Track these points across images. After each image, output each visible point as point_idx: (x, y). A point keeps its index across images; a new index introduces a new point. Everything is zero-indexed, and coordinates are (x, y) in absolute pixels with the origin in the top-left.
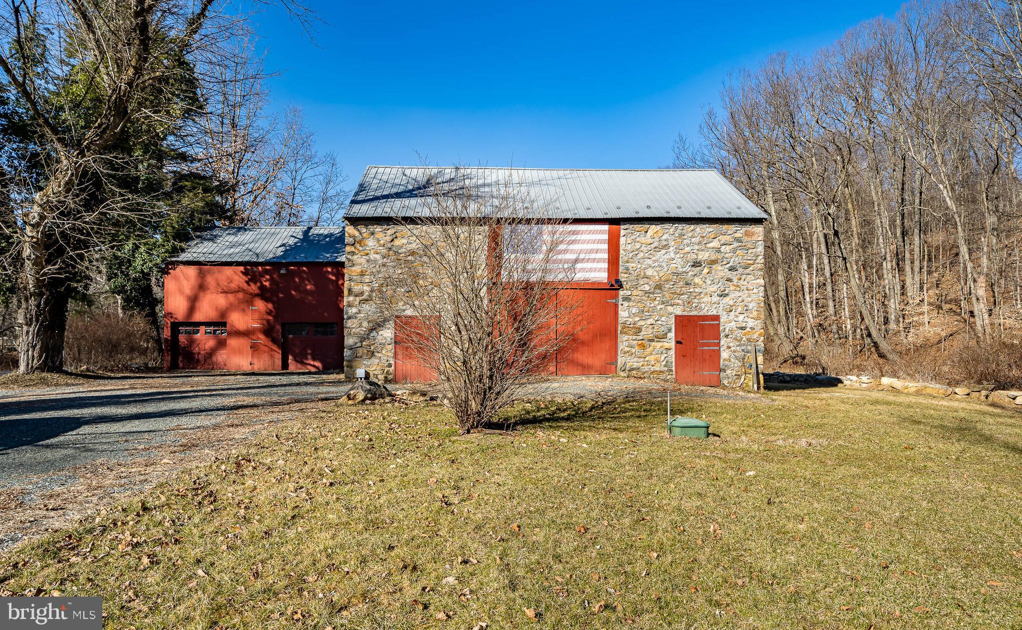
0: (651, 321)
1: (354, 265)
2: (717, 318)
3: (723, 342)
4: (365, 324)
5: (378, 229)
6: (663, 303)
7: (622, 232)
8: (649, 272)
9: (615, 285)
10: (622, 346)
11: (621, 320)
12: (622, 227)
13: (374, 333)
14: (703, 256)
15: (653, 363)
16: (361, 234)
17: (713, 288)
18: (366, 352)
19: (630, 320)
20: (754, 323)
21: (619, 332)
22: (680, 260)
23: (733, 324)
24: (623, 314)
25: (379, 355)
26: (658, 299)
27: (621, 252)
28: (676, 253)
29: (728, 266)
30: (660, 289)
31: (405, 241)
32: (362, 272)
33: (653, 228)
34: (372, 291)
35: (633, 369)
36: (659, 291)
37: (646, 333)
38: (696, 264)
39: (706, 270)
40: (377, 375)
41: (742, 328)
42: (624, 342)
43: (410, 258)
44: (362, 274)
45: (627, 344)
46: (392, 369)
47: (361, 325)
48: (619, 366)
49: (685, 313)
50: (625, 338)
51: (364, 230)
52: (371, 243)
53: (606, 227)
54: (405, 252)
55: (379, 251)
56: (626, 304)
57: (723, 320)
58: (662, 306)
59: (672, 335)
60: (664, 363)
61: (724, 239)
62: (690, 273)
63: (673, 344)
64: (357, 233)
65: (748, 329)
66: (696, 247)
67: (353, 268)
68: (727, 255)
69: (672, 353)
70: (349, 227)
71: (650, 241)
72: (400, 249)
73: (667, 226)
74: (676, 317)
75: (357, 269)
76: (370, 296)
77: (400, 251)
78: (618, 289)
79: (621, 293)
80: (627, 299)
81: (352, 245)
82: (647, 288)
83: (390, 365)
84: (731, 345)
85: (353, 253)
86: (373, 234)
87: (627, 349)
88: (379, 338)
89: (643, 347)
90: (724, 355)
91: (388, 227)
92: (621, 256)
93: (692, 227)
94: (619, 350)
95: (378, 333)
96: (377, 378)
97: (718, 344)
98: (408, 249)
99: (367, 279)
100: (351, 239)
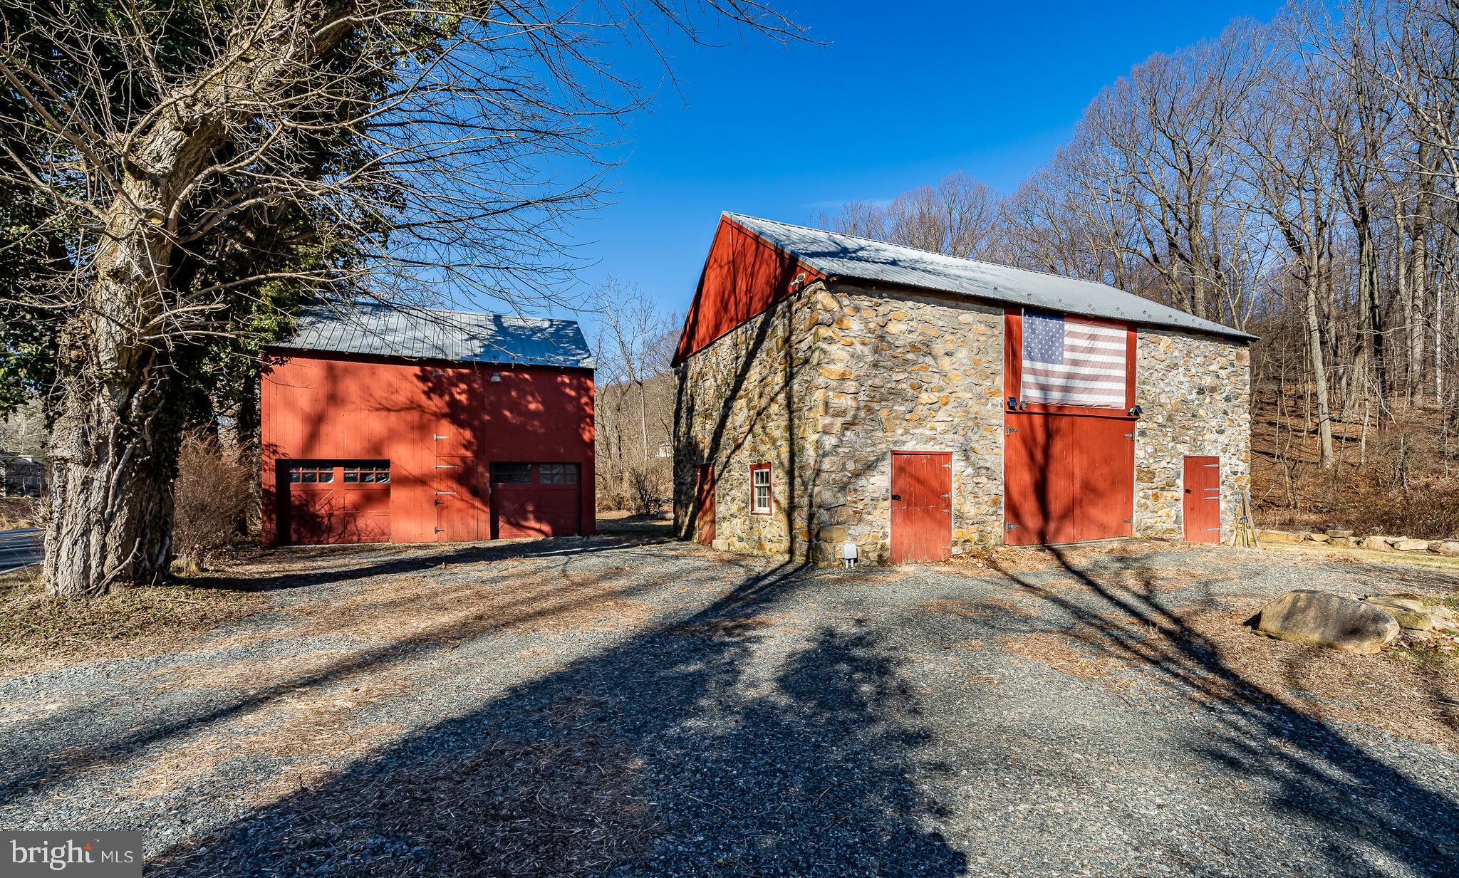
0: (1164, 464)
1: (832, 361)
2: (1216, 460)
3: (1223, 489)
4: (851, 466)
5: (865, 302)
6: (1174, 439)
7: (1139, 343)
8: (1163, 399)
9: (1132, 415)
10: (1138, 497)
11: (1136, 463)
12: (1139, 335)
13: (862, 481)
14: (1208, 381)
15: (1164, 518)
16: (841, 308)
17: (1214, 423)
18: (852, 513)
19: (1145, 462)
20: (1243, 467)
21: (1135, 478)
22: (1187, 385)
23: (1227, 468)
24: (1139, 453)
25: (869, 518)
26: (1169, 434)
27: (1138, 369)
28: (1185, 375)
29: (1224, 395)
30: (1171, 421)
31: (903, 327)
32: (844, 374)
33: (1166, 340)
34: (858, 408)
35: (1147, 528)
36: (1170, 424)
37: (1159, 481)
38: (1201, 391)
39: (1208, 400)
40: (868, 553)
41: (1235, 473)
42: (1140, 491)
43: (910, 356)
44: (843, 378)
45: (1141, 494)
46: (888, 541)
47: (844, 468)
48: (1135, 526)
49: (1192, 454)
50: (1142, 485)
51: (846, 302)
52: (855, 325)
53: (1123, 334)
54: (905, 346)
55: (867, 340)
56: (1142, 440)
57: (1221, 460)
58: (1173, 444)
59: (1180, 482)
60: (1174, 518)
61: (1222, 360)
62: (1196, 402)
63: (1180, 493)
64: (835, 306)
65: (1239, 474)
66: (1201, 369)
67: (832, 367)
68: (1224, 382)
69: (1181, 505)
70: (824, 294)
71: (1163, 357)
72: (897, 340)
73: (1178, 338)
74: (1186, 457)
75: (838, 368)
76: (855, 417)
77: (897, 343)
78: (1135, 419)
79: (1138, 425)
80: (1143, 434)
81: (829, 326)
82: (1160, 419)
83: (885, 536)
84: (1227, 493)
85: (830, 340)
86: (857, 309)
87: (1143, 501)
88: (870, 487)
89: (1156, 497)
90: (1223, 506)
91: (880, 301)
92: (1137, 375)
93: (1197, 343)
94: (1135, 502)
95: (868, 480)
96: (868, 558)
97: (1218, 493)
98: (910, 340)
99: (851, 386)
100: (828, 315)
